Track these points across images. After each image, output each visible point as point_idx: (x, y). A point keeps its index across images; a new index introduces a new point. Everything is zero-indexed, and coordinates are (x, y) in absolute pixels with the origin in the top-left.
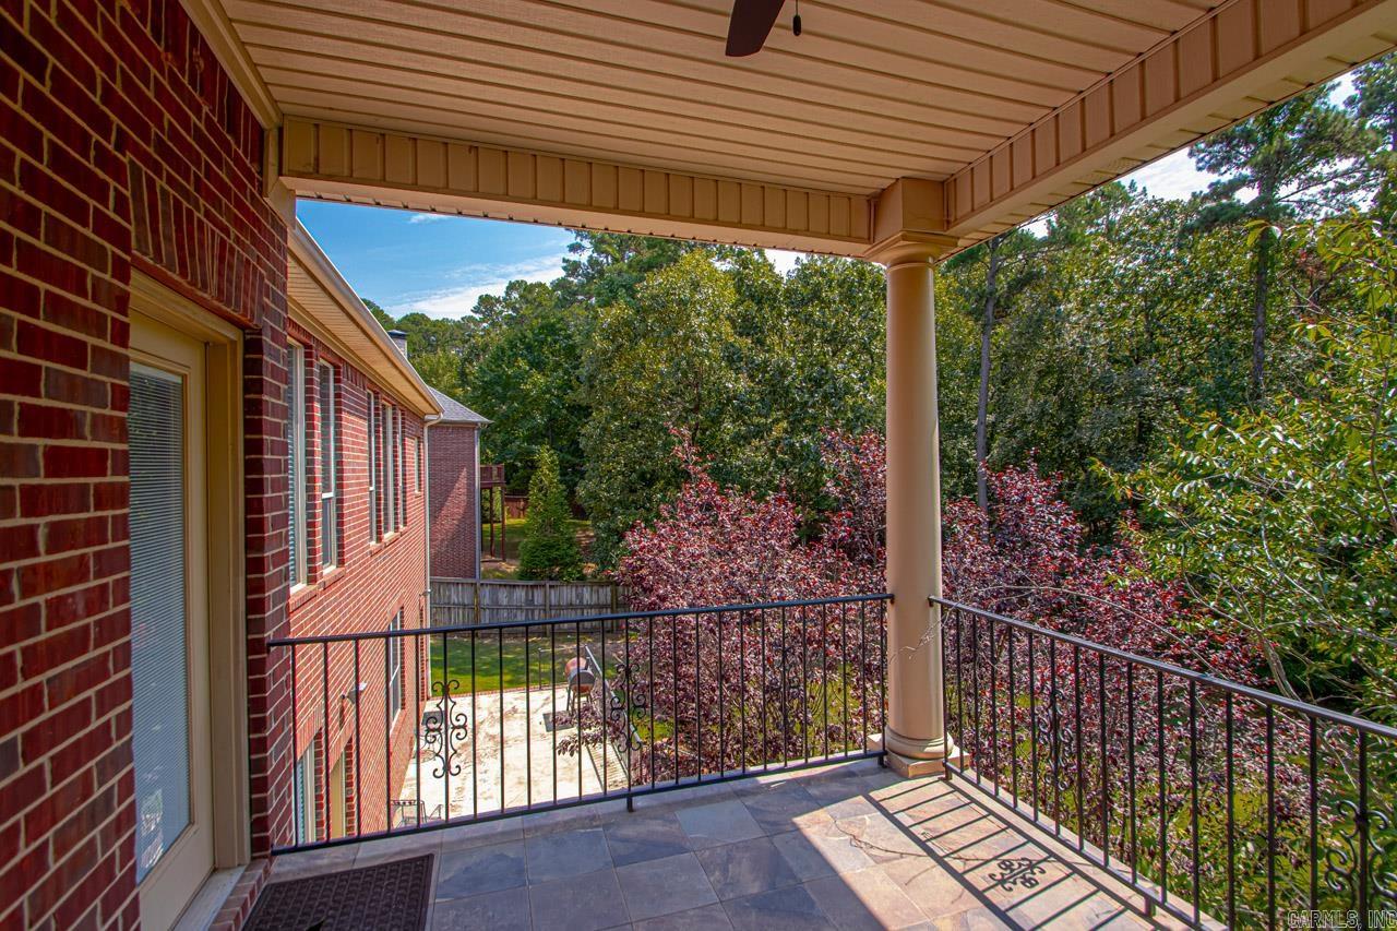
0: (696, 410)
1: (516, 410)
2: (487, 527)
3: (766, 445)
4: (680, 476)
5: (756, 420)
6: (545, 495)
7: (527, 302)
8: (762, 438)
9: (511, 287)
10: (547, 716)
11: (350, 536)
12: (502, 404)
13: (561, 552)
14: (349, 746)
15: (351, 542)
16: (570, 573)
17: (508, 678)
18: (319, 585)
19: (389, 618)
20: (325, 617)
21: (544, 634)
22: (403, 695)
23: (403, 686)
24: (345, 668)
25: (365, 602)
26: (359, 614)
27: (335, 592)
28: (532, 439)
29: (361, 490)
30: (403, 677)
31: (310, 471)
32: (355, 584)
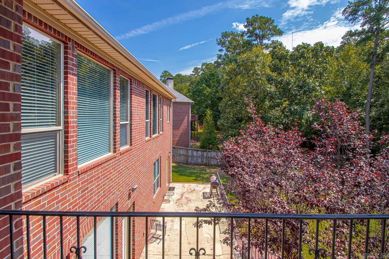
0: (256, 98)
1: (202, 99)
2: (193, 132)
3: (281, 109)
4: (250, 119)
5: (277, 101)
6: (208, 124)
7: (207, 69)
8: (279, 107)
9: (203, 65)
10: (203, 193)
11: (135, 136)
12: (198, 97)
13: (212, 141)
14: (134, 204)
15: (136, 138)
16: (214, 148)
17: (194, 178)
18: (118, 154)
19: (154, 161)
20: (121, 164)
21: (206, 165)
22: (160, 183)
23: (160, 180)
24: (132, 180)
25: (142, 157)
26: (140, 161)
27: (126, 155)
28: (207, 107)
29: (141, 121)
30: (160, 178)
31: (115, 114)
32: (137, 152)
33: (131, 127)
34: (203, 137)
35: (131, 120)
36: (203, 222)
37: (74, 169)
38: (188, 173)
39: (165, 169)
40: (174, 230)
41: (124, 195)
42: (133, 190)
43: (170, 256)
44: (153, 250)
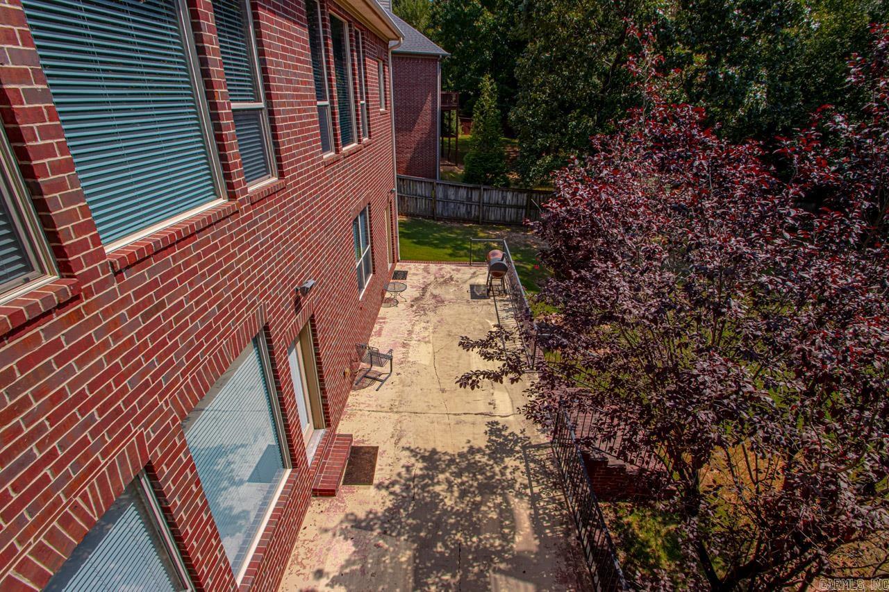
1: (470, 46)
2: (446, 139)
6: (485, 118)
10: (472, 287)
11: (290, 149)
12: (460, 40)
13: (493, 164)
14: (312, 319)
15: (293, 156)
16: (498, 181)
17: (450, 251)
18: (242, 202)
19: (353, 216)
20: (258, 229)
21: (477, 222)
22: (374, 265)
23: (373, 259)
24: (298, 266)
25: (320, 207)
26: (314, 218)
27: (272, 205)
28: (481, 72)
29: (304, 103)
30: (373, 253)
31: (205, 73)
32: (304, 193)
33: (272, 121)
34: (472, 152)
35: (269, 97)
36: (481, 377)
37: (92, 258)
38: (437, 239)
39: (381, 232)
40: (410, 364)
41: (283, 305)
42: (305, 291)
43: (403, 414)
44: (368, 402)
